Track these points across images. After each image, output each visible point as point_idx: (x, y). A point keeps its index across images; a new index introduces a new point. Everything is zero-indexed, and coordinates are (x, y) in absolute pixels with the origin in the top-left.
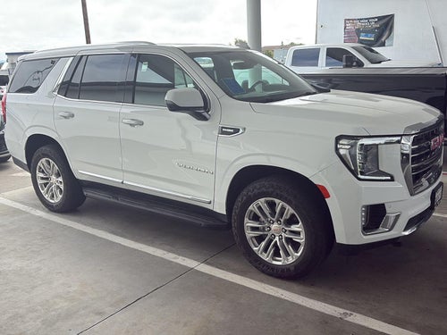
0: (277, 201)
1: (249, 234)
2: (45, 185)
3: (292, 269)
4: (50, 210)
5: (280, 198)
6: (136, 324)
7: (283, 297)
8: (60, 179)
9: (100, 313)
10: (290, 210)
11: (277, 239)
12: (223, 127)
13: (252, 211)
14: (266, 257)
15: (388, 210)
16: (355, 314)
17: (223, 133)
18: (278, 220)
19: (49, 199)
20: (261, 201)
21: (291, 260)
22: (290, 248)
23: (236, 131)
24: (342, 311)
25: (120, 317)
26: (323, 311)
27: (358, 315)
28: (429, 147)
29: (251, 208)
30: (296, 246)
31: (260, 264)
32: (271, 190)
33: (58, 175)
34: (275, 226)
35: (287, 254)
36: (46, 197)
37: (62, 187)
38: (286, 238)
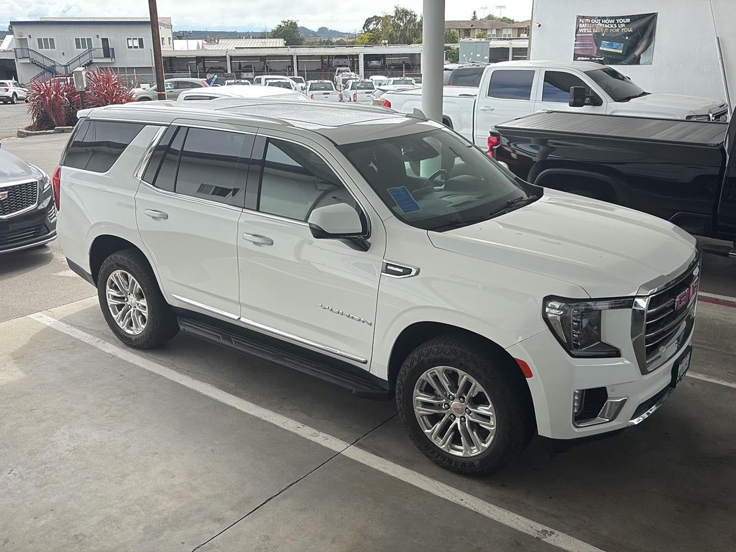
0: (460, 372)
1: (419, 411)
2: (120, 307)
3: (477, 463)
4: (127, 344)
5: (465, 369)
6: (268, 538)
7: (462, 503)
8: (143, 302)
9: (219, 520)
10: (477, 387)
11: (458, 421)
12: (388, 264)
13: (424, 381)
14: (441, 444)
15: (610, 394)
16: (556, 532)
17: (388, 271)
18: (460, 397)
19: (124, 328)
20: (439, 370)
21: (475, 452)
22: (474, 435)
23: (407, 271)
24: (540, 527)
25: (246, 526)
26: (515, 527)
27: (561, 534)
28: (673, 307)
29: (423, 376)
30: (483, 434)
31: (433, 453)
32: (454, 357)
33: (140, 296)
34: (455, 403)
35: (471, 443)
36: (120, 324)
37: (146, 313)
38: (471, 423)
